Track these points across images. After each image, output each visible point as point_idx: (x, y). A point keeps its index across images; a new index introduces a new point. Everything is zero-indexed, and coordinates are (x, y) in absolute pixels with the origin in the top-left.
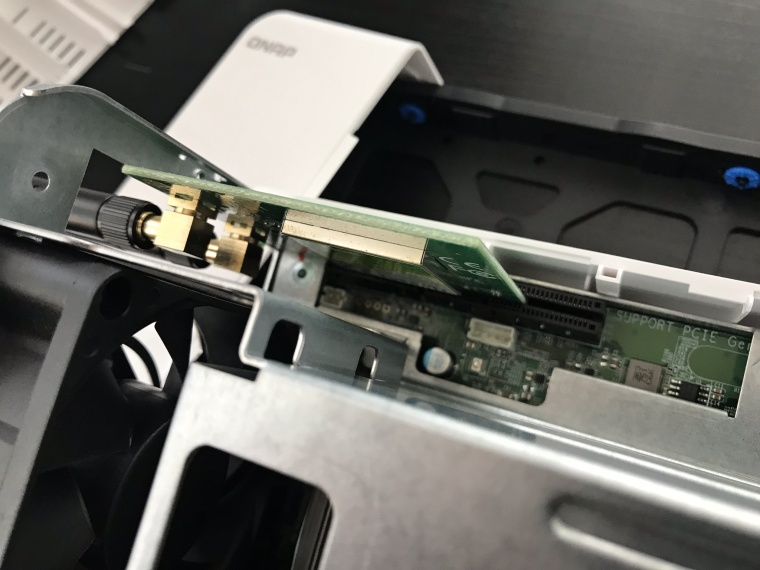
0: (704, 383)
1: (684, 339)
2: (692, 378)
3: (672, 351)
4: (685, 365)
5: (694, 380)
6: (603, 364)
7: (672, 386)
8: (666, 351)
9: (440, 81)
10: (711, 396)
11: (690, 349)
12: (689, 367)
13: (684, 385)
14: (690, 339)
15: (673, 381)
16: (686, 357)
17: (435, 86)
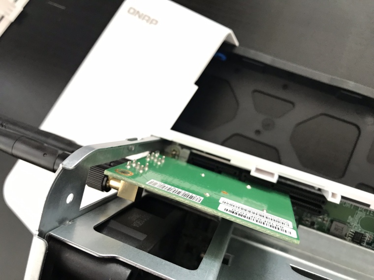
0: (365, 232)
1: (359, 212)
2: (360, 230)
3: (352, 217)
4: (358, 223)
5: (361, 231)
6: (320, 220)
7: (351, 233)
8: (350, 217)
9: (237, 43)
10: (367, 239)
11: (361, 217)
12: (359, 225)
13: (356, 233)
14: (361, 213)
15: (352, 230)
16: (359, 220)
17: (234, 46)
